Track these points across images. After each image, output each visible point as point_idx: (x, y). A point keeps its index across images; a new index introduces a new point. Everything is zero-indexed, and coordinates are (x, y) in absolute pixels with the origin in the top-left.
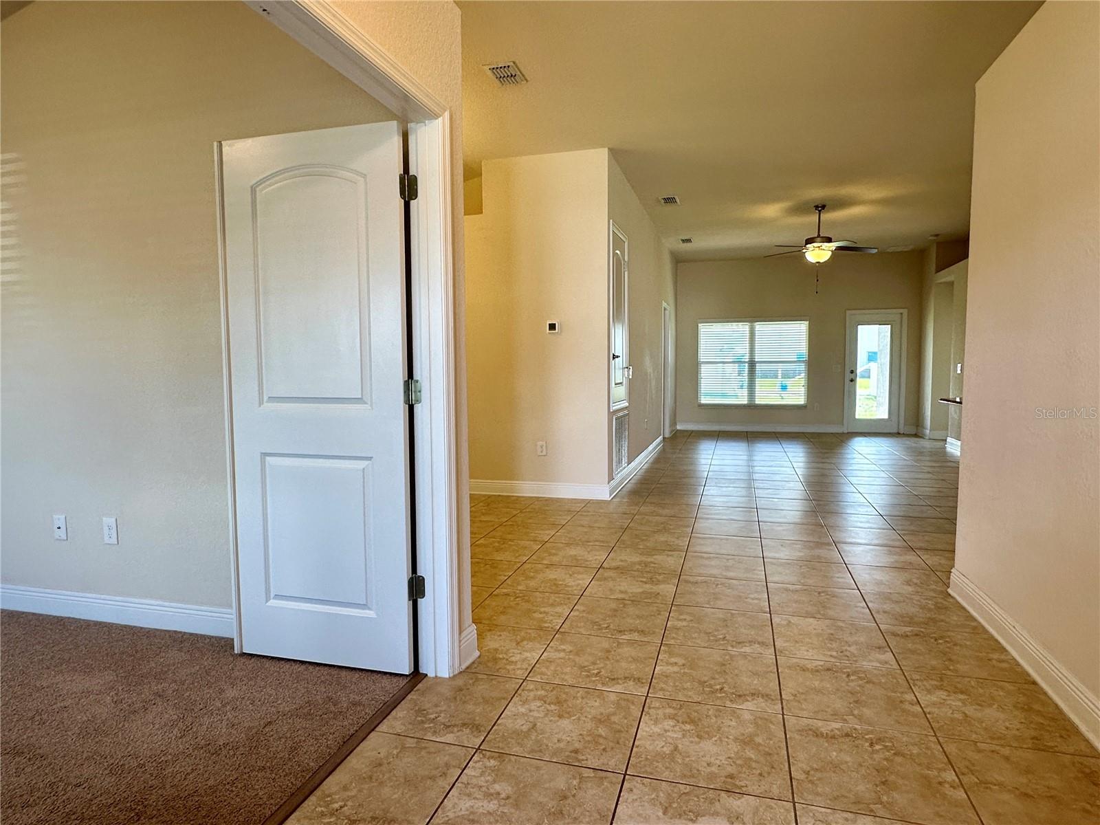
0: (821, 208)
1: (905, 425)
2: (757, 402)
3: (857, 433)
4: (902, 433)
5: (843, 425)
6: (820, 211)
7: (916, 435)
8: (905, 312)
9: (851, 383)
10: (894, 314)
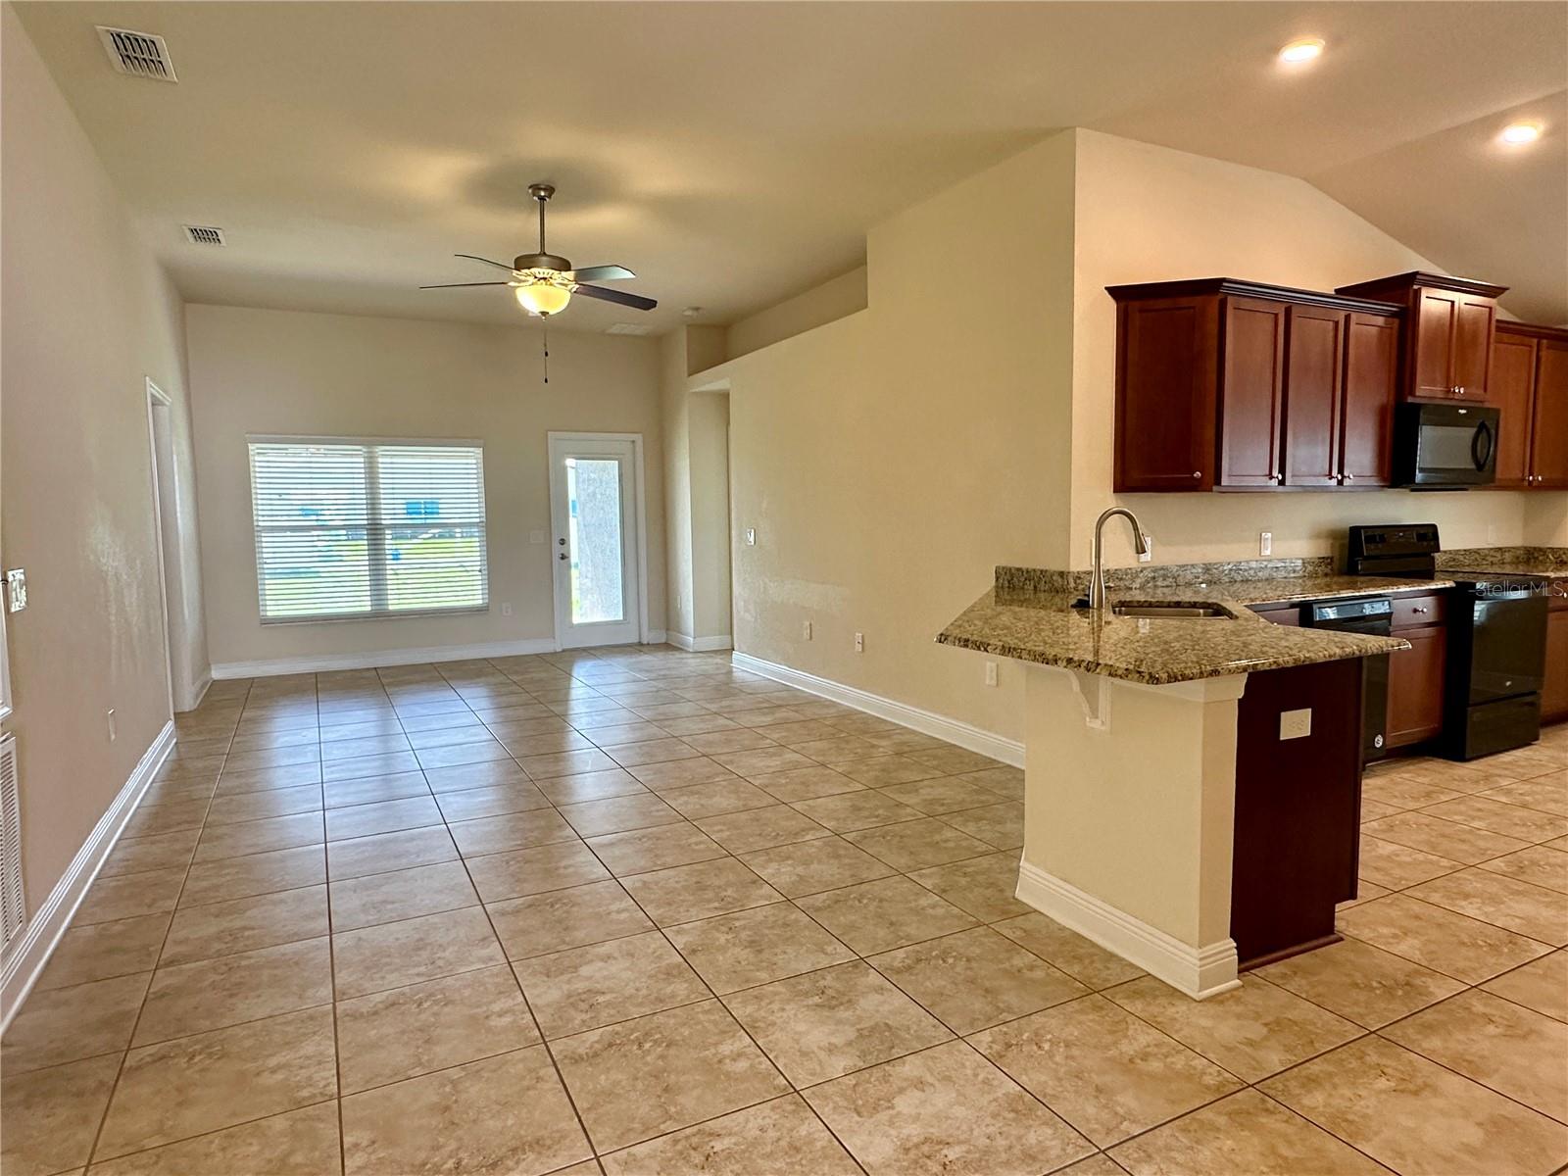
0: (543, 193)
1: (650, 629)
2: (391, 608)
3: (585, 650)
4: (645, 642)
5: (554, 638)
6: (542, 199)
7: (668, 646)
8: (638, 438)
9: (562, 561)
10: (621, 441)
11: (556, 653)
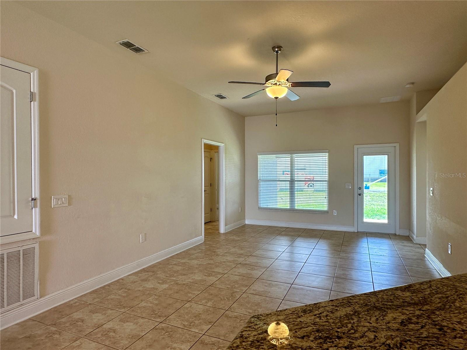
0: (277, 49)
1: (399, 229)
2: (296, 208)
3: (364, 232)
4: (398, 234)
5: (354, 226)
6: (277, 52)
7: (407, 238)
9: (359, 196)
10: (389, 147)
11: (354, 232)
